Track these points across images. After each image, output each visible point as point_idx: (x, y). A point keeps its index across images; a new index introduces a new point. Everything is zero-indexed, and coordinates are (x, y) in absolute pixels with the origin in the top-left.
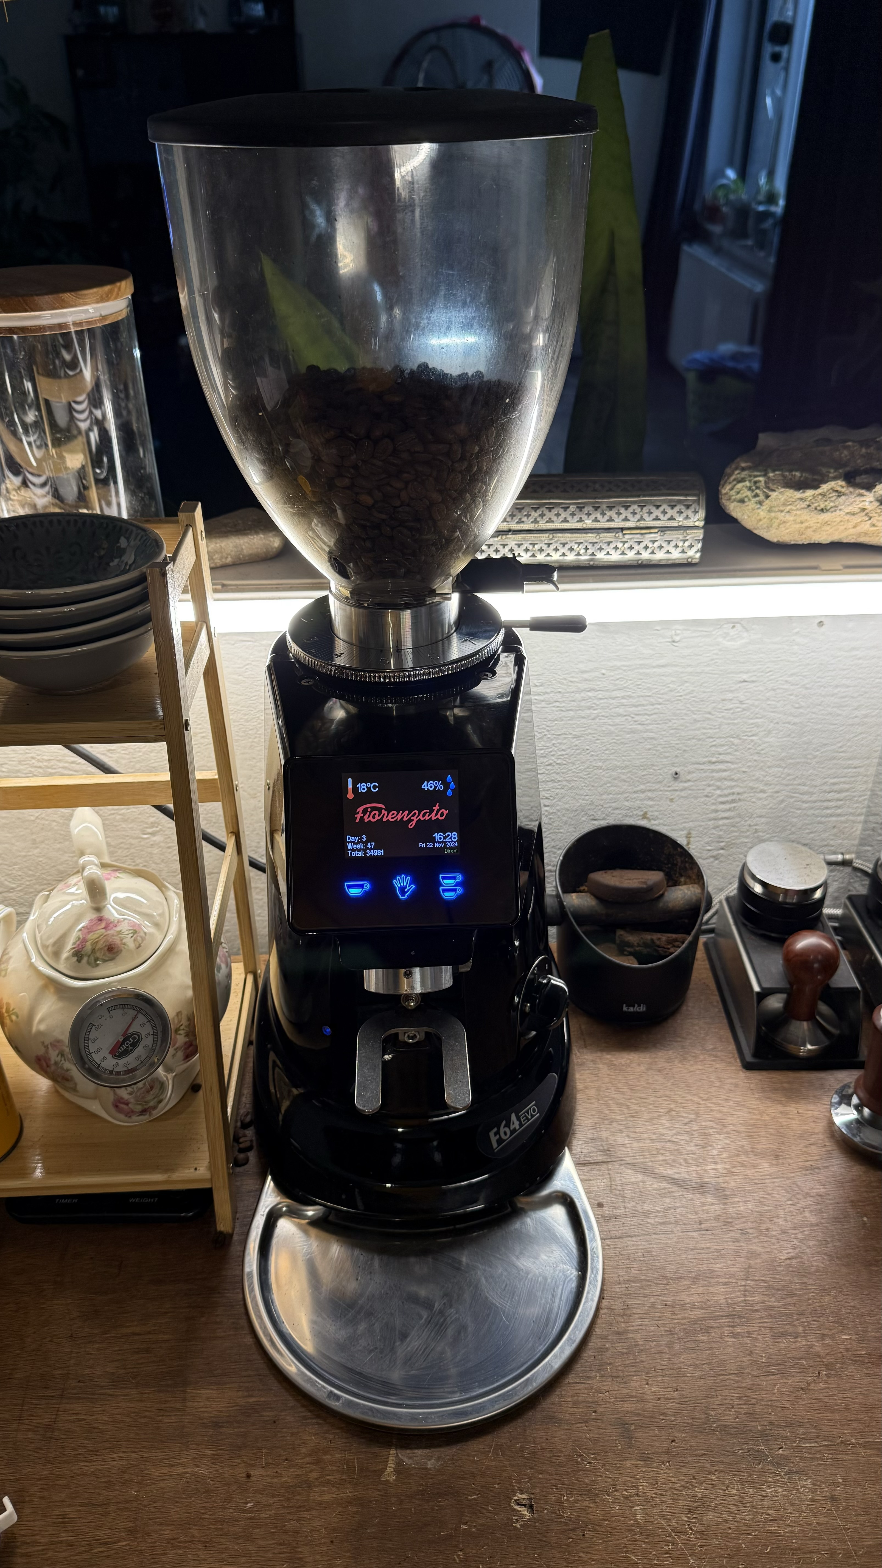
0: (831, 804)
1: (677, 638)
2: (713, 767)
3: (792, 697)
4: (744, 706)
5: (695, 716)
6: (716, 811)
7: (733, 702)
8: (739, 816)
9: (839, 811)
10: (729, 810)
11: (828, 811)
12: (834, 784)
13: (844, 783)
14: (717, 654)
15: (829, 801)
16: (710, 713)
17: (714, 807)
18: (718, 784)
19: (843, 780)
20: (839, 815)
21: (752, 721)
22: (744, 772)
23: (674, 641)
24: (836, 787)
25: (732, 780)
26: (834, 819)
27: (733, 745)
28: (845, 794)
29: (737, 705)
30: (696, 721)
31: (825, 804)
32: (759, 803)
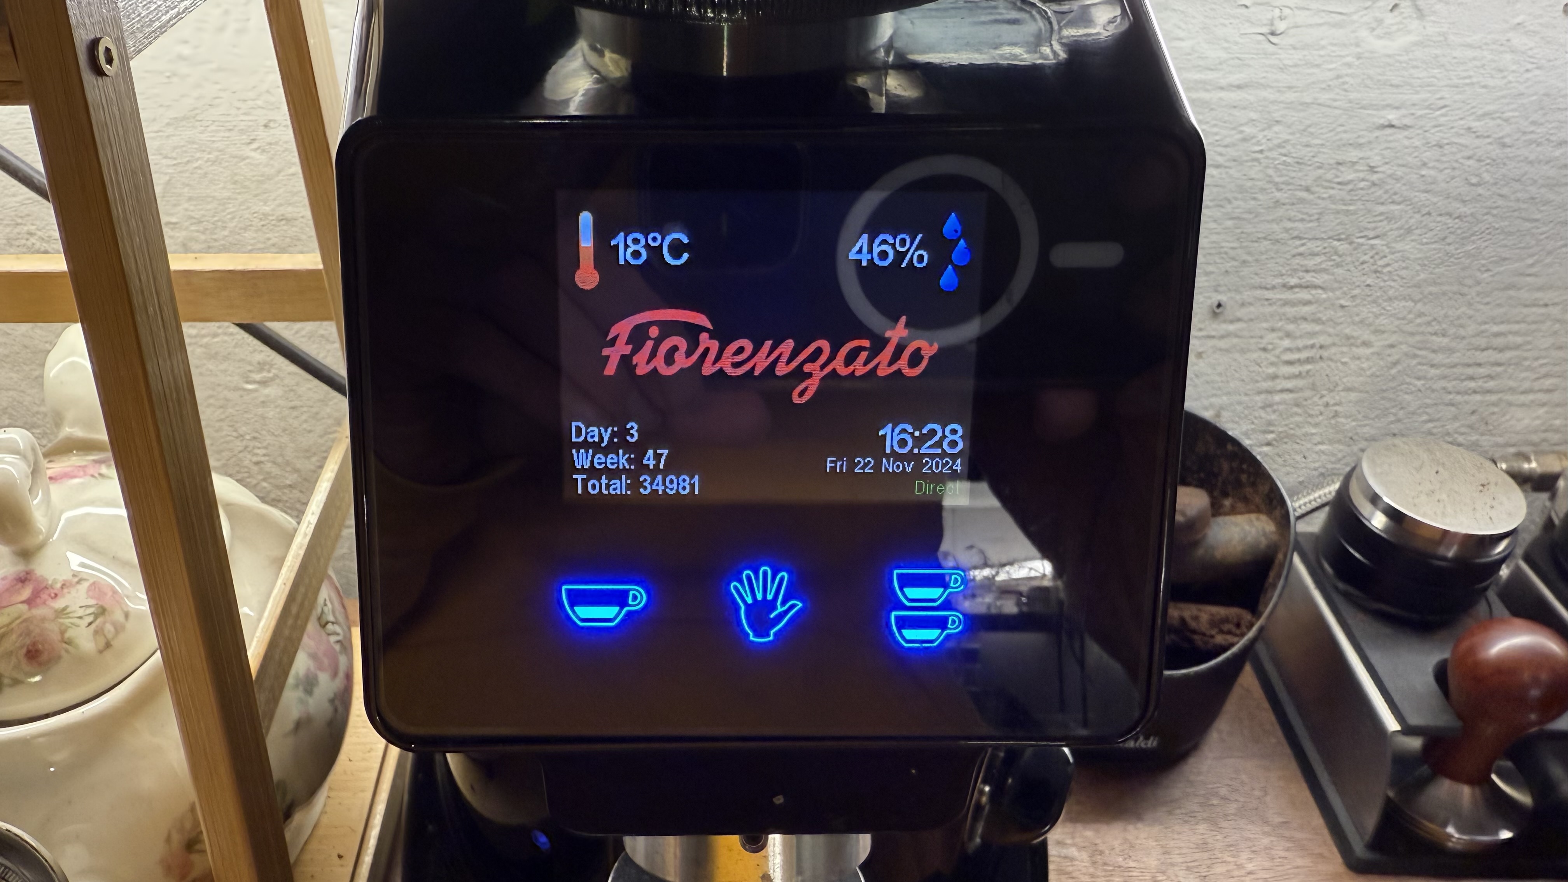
0: (1481, 371)
1: (1281, 26)
2: (1288, 295)
3: (1471, 162)
4: (1375, 177)
5: (1278, 195)
6: (1274, 377)
7: (1357, 167)
8: (1313, 387)
9: (1491, 384)
10: (1299, 376)
11: (1472, 384)
12: (1497, 335)
13: (1516, 333)
14: (1349, 65)
15: (1479, 365)
16: (1307, 189)
17: (1271, 370)
18: (1291, 327)
19: (1515, 327)
20: (1489, 392)
21: (1382, 209)
22: (1342, 307)
23: (1273, 34)
24: (1499, 341)
25: (1318, 321)
26: (1478, 397)
27: (1336, 253)
28: (1508, 354)
29: (1361, 175)
30: (1278, 203)
31: (1470, 371)
32: (1354, 365)
